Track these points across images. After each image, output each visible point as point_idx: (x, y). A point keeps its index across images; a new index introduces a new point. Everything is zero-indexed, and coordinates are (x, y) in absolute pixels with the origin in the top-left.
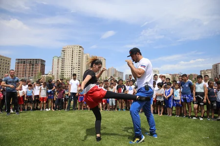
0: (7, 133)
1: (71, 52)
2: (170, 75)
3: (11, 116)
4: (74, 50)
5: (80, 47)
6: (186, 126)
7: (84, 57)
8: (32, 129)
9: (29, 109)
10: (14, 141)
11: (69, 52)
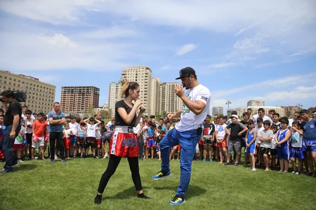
0: (51, 188)
1: (135, 76)
2: (282, 107)
3: (55, 164)
4: (138, 73)
5: (147, 68)
6: (313, 191)
7: (153, 83)
8: (82, 185)
9: (78, 155)
10: (59, 200)
11: (132, 75)
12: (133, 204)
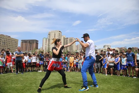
0: (16, 85)
2: (118, 48)
3: (18, 75)
4: (56, 33)
5: (60, 32)
6: (131, 83)
7: (62, 38)
8: (31, 84)
10: (21, 90)
11: (53, 35)
12: (54, 91)
